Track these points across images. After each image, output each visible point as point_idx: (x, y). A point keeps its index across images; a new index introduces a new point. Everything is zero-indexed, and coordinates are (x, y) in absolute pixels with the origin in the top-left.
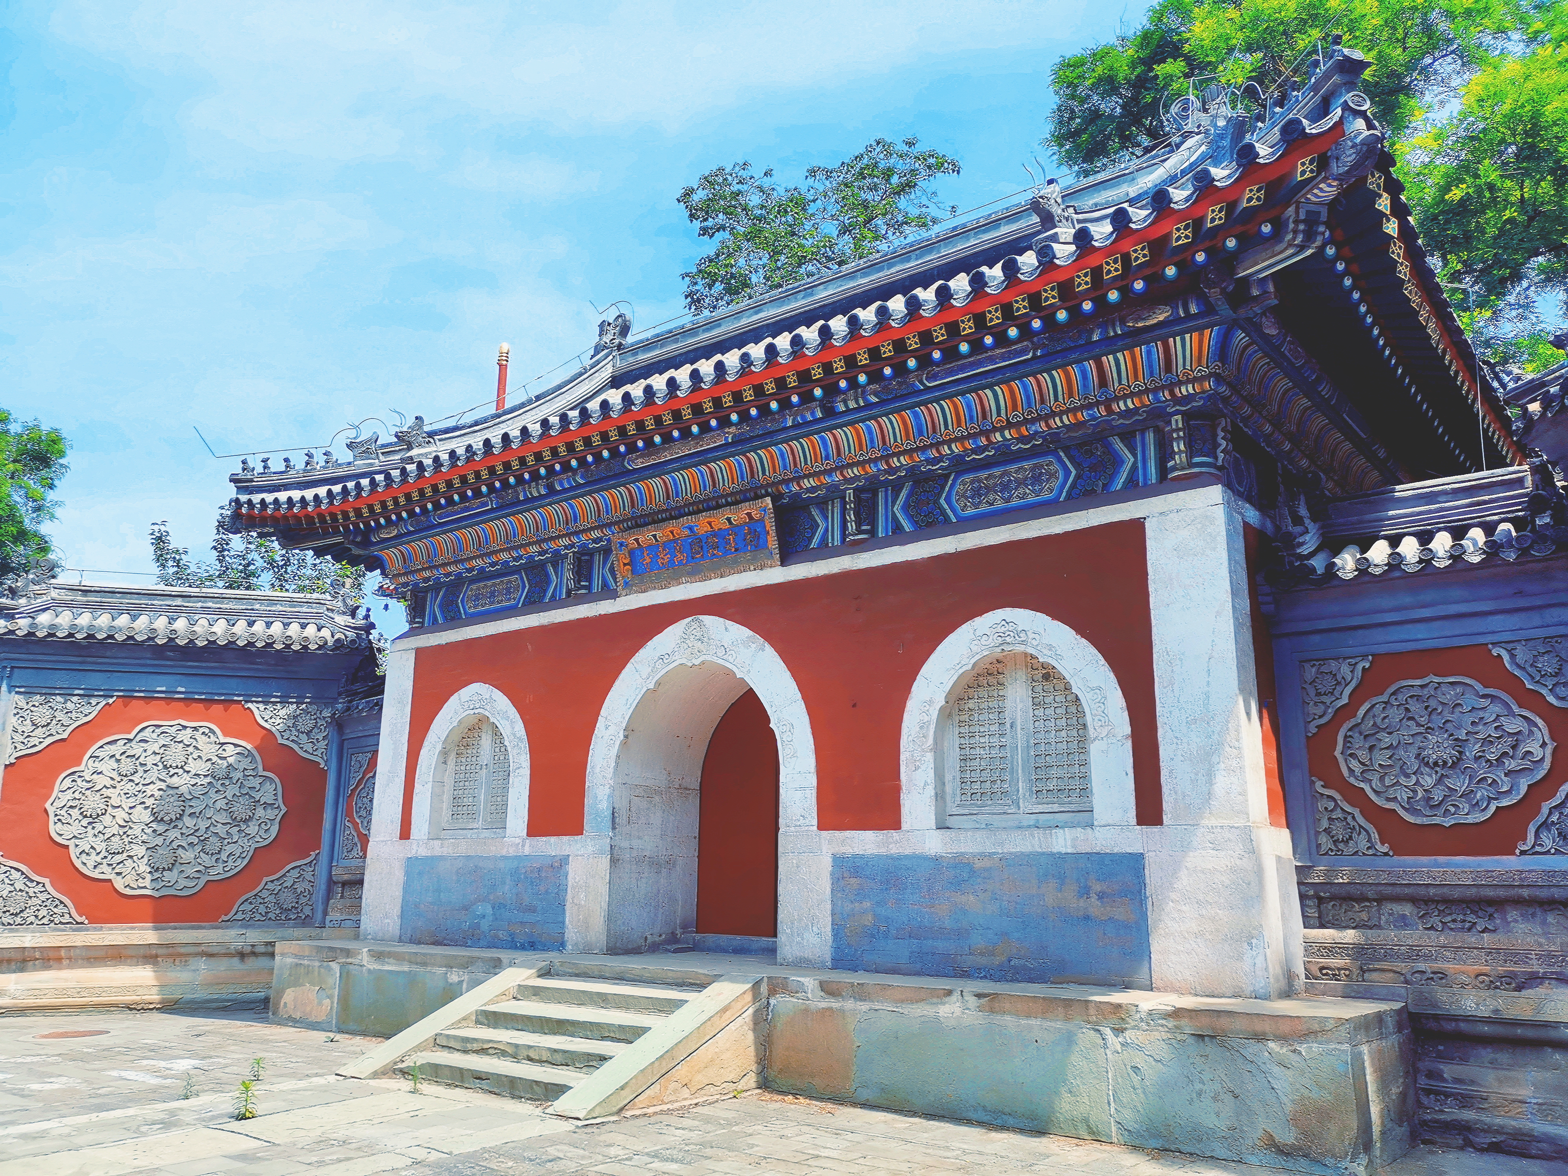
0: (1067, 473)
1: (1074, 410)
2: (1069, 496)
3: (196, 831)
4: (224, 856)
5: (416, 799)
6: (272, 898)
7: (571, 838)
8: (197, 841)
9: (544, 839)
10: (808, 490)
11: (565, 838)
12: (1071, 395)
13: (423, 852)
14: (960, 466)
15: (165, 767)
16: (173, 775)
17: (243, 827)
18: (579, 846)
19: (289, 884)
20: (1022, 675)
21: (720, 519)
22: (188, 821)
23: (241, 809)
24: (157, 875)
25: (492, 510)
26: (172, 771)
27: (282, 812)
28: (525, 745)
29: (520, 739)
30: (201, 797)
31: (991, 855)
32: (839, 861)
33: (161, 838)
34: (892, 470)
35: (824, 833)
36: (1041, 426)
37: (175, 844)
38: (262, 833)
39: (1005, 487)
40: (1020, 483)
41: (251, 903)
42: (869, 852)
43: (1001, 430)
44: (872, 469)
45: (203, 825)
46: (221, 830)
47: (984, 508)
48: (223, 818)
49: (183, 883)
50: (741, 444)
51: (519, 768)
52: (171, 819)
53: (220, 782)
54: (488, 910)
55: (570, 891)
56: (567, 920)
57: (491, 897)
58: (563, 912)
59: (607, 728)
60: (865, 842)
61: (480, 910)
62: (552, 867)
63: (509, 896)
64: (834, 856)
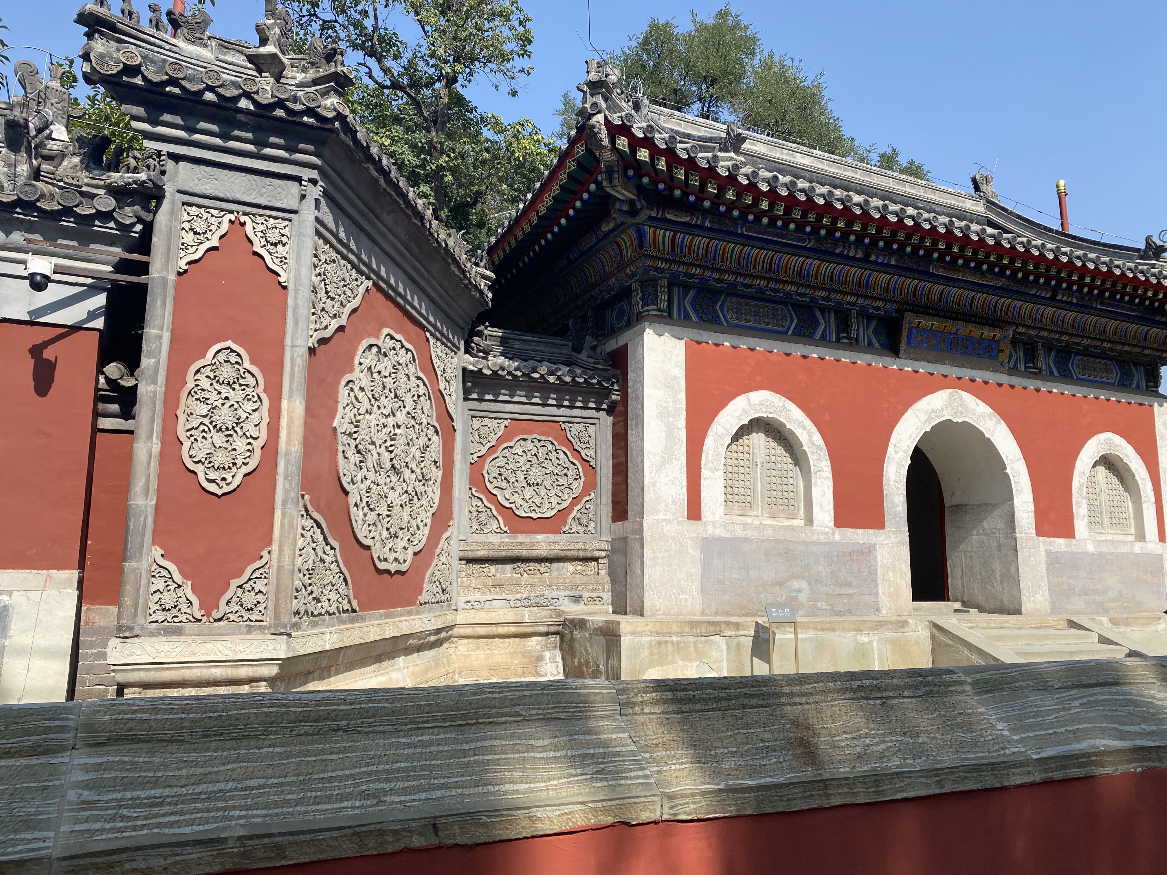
0: (1117, 374)
2: (1118, 384)
5: (704, 483)
6: (439, 577)
7: (877, 531)
9: (852, 530)
10: (1018, 333)
11: (871, 531)
13: (721, 533)
18: (883, 537)
21: (976, 332)
23: (426, 464)
25: (806, 249)
27: (441, 474)
28: (824, 453)
29: (819, 448)
32: (1049, 555)
35: (1041, 538)
38: (433, 496)
39: (1095, 370)
40: (1101, 370)
41: (431, 582)
42: (1063, 550)
44: (1052, 336)
45: (411, 479)
47: (1087, 376)
50: (1004, 291)
51: (820, 471)
54: (804, 585)
55: (879, 571)
56: (880, 592)
57: (806, 574)
58: (876, 586)
59: (896, 452)
60: (1060, 544)
61: (795, 584)
62: (862, 552)
63: (824, 573)
64: (1046, 551)
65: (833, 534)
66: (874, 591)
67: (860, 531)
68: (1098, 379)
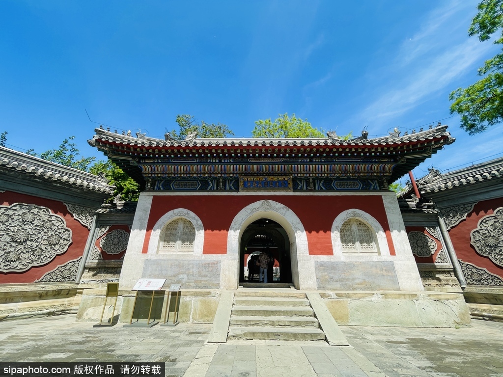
0: (361, 185)
1: (365, 173)
2: (362, 189)
3: (31, 247)
4: (42, 257)
5: (151, 241)
6: (60, 273)
7: (222, 255)
8: (30, 250)
9: (210, 255)
10: (299, 176)
11: (219, 255)
12: (365, 170)
13: (153, 258)
14: (338, 178)
15: (23, 221)
16: (26, 224)
17: (53, 246)
18: (225, 257)
19: (68, 268)
20: (355, 223)
21: (275, 179)
22: (28, 243)
23: (54, 240)
24: (7, 263)
25: (196, 162)
26: (26, 223)
27: (70, 242)
28: (202, 227)
29: (200, 226)
30: (37, 234)
31: (358, 262)
32: (317, 263)
33: (14, 249)
34: (321, 176)
35: (312, 256)
36: (357, 175)
37: (19, 252)
38: (60, 249)
39: (347, 185)
40: (350, 185)
41: (50, 275)
42: (325, 261)
43: (349, 173)
44: (317, 175)
45: (35, 244)
46: (43, 247)
47: (342, 188)
48: (46, 242)
49: (20, 267)
50: (285, 163)
51: (199, 234)
52: (21, 241)
53: (46, 229)
54: (185, 276)
55: (221, 270)
56: (221, 279)
57: (187, 272)
58: (219, 277)
59: (235, 225)
60: (324, 258)
61: (181, 276)
62: (214, 263)
63: (195, 272)
64: (315, 261)
65: (202, 257)
66: (218, 279)
67: (214, 255)
68: (349, 188)
